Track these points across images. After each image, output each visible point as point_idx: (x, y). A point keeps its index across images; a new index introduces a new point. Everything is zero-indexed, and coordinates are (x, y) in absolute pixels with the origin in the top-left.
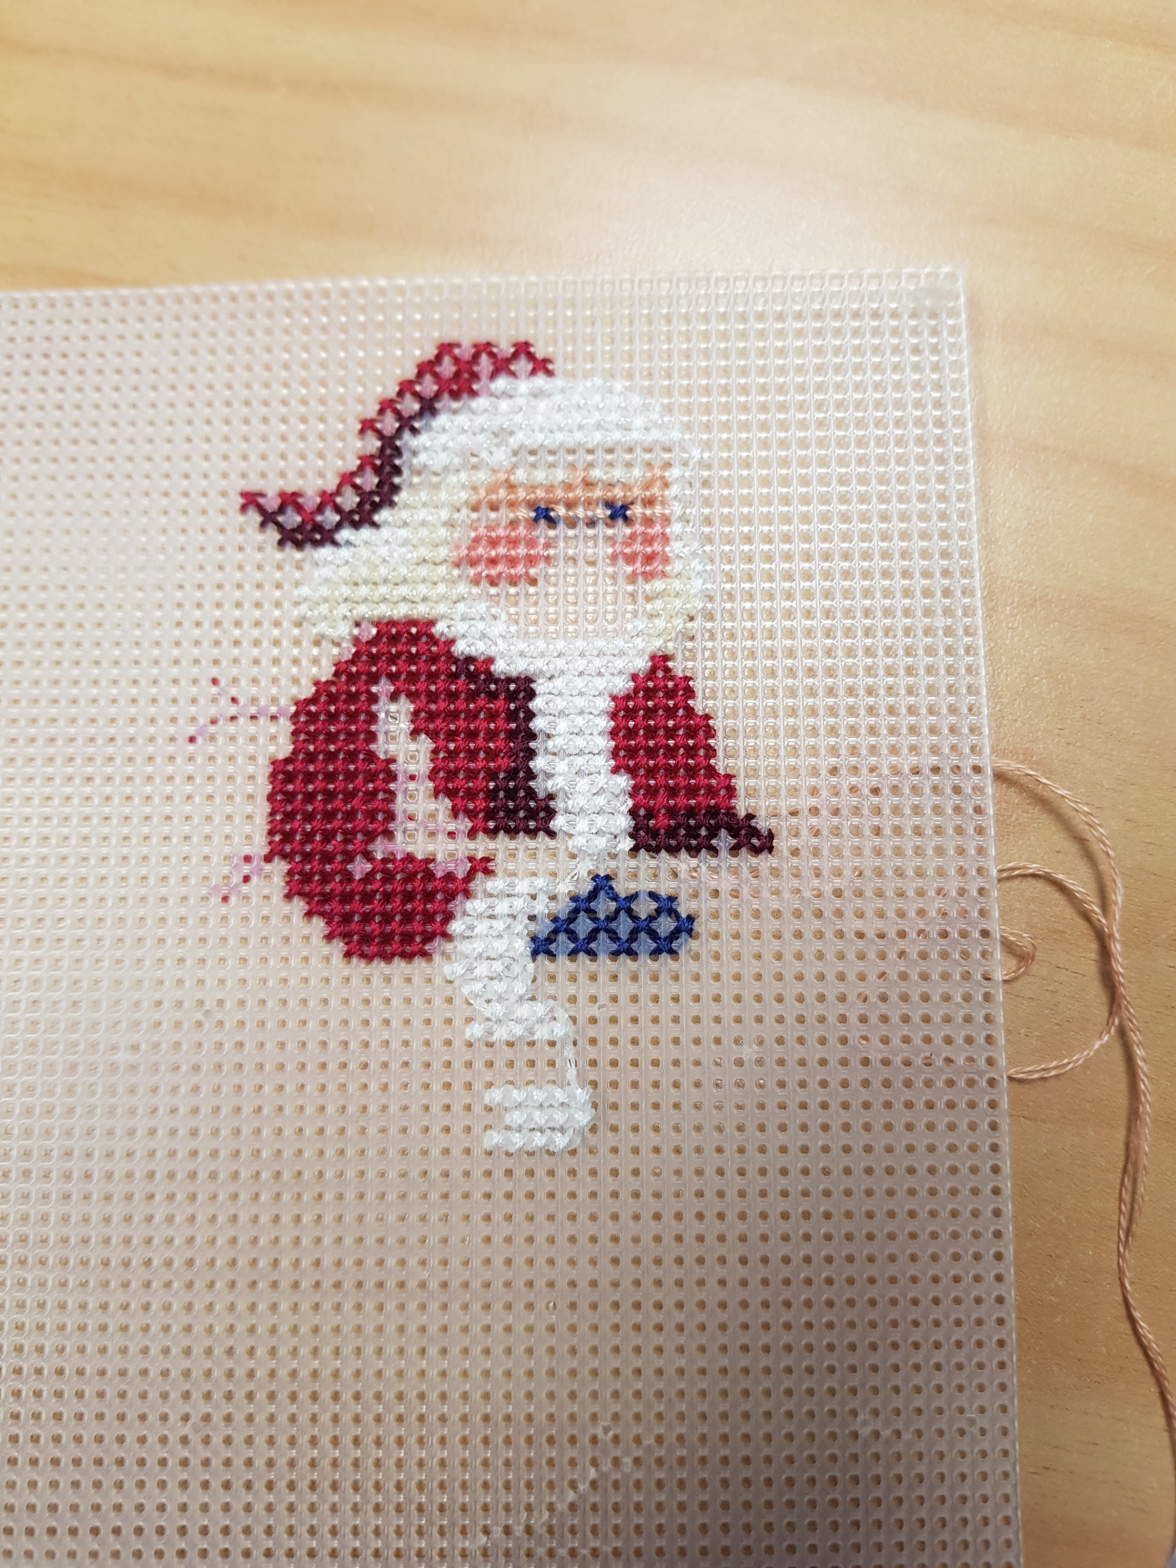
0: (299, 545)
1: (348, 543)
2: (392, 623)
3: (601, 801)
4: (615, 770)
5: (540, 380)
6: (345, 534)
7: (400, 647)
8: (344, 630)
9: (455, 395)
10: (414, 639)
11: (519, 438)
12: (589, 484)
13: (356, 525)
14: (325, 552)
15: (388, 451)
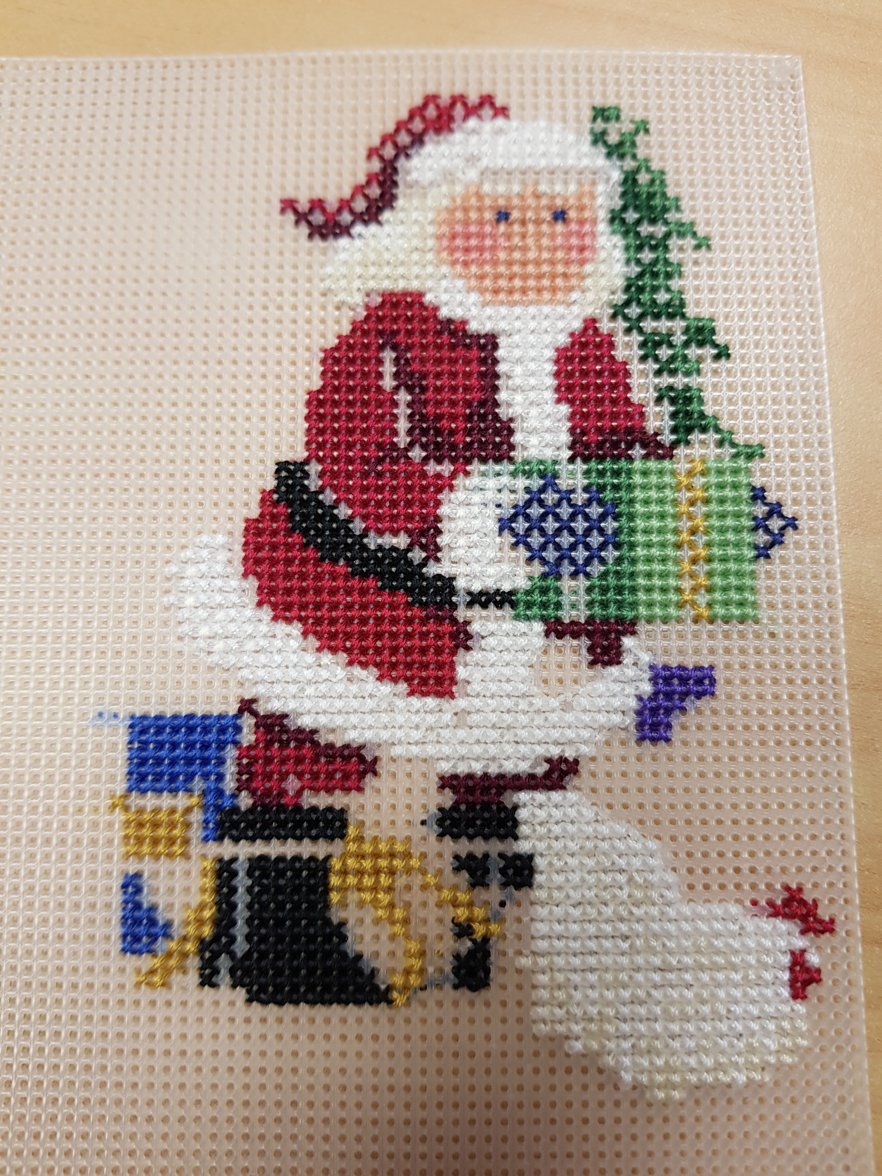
0: (324, 237)
1: (360, 235)
2: (392, 294)
3: (548, 423)
4: (558, 401)
5: (500, 122)
6: (358, 229)
7: (400, 312)
8: (358, 299)
9: (438, 131)
10: (410, 306)
11: (485, 162)
12: (537, 196)
13: (366, 223)
14: (344, 242)
15: (389, 171)
